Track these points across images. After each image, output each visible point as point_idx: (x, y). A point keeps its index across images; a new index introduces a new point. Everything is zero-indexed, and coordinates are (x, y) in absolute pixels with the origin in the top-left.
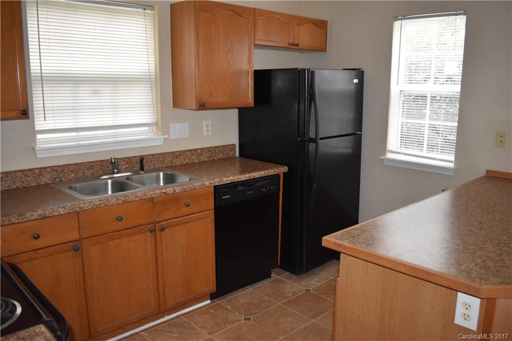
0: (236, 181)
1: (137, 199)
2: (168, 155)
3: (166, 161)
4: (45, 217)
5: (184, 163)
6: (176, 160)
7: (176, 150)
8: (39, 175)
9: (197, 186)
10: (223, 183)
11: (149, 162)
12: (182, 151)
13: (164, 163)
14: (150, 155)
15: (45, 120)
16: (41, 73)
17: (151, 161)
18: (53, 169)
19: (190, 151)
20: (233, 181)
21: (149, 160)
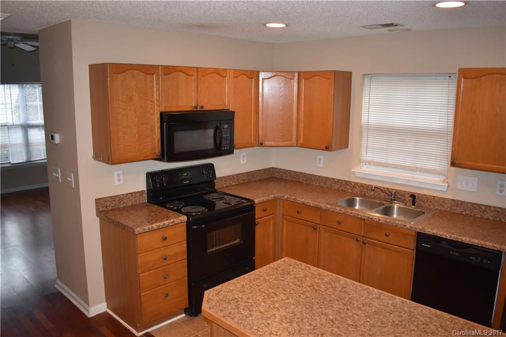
0: (439, 236)
1: (352, 215)
2: (449, 201)
3: (445, 206)
4: (304, 204)
5: (464, 213)
6: (455, 208)
7: (458, 199)
8: (354, 187)
9: (398, 224)
10: (424, 232)
11: (429, 202)
12: (464, 202)
13: (444, 207)
14: (432, 196)
15: (367, 154)
16: (368, 122)
17: (431, 202)
18: (362, 186)
19: (473, 204)
20: (435, 235)
21: (430, 200)
